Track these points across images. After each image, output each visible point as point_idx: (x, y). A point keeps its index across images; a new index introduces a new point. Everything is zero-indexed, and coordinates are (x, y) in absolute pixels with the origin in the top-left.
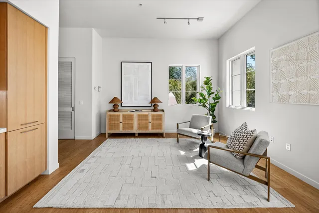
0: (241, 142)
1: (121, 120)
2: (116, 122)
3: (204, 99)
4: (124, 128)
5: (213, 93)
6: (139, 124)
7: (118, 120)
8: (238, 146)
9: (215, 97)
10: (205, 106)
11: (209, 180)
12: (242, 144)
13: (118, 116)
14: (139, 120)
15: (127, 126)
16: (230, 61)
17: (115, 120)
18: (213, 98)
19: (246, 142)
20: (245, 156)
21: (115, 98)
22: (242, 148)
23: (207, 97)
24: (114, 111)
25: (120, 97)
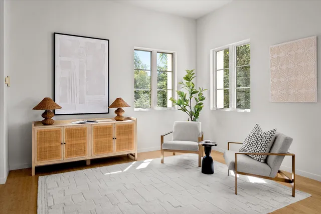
0: (263, 145)
1: (63, 138)
2: (53, 144)
3: (185, 100)
4: (69, 153)
5: (196, 92)
6: (96, 144)
7: (57, 139)
8: (261, 149)
9: (198, 97)
10: (185, 110)
11: (236, 194)
12: (264, 147)
13: (57, 132)
14: (96, 136)
15: (74, 149)
16: (213, 51)
17: (50, 141)
18: (196, 99)
19: (268, 144)
20: (267, 157)
21: (46, 100)
22: (264, 151)
23: (188, 98)
24: (44, 123)
25: (51, 97)
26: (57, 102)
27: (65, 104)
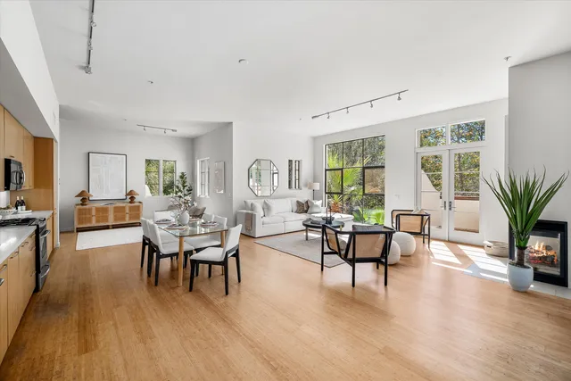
1: (94, 212)
2: (87, 216)
3: (180, 190)
4: (98, 221)
5: (186, 186)
6: (115, 216)
7: (90, 213)
9: (188, 189)
13: (90, 210)
14: (115, 212)
15: (100, 219)
16: (200, 161)
17: (85, 214)
21: (83, 192)
23: (182, 189)
24: (82, 205)
25: (86, 190)
26: (91, 193)
27: (95, 194)
